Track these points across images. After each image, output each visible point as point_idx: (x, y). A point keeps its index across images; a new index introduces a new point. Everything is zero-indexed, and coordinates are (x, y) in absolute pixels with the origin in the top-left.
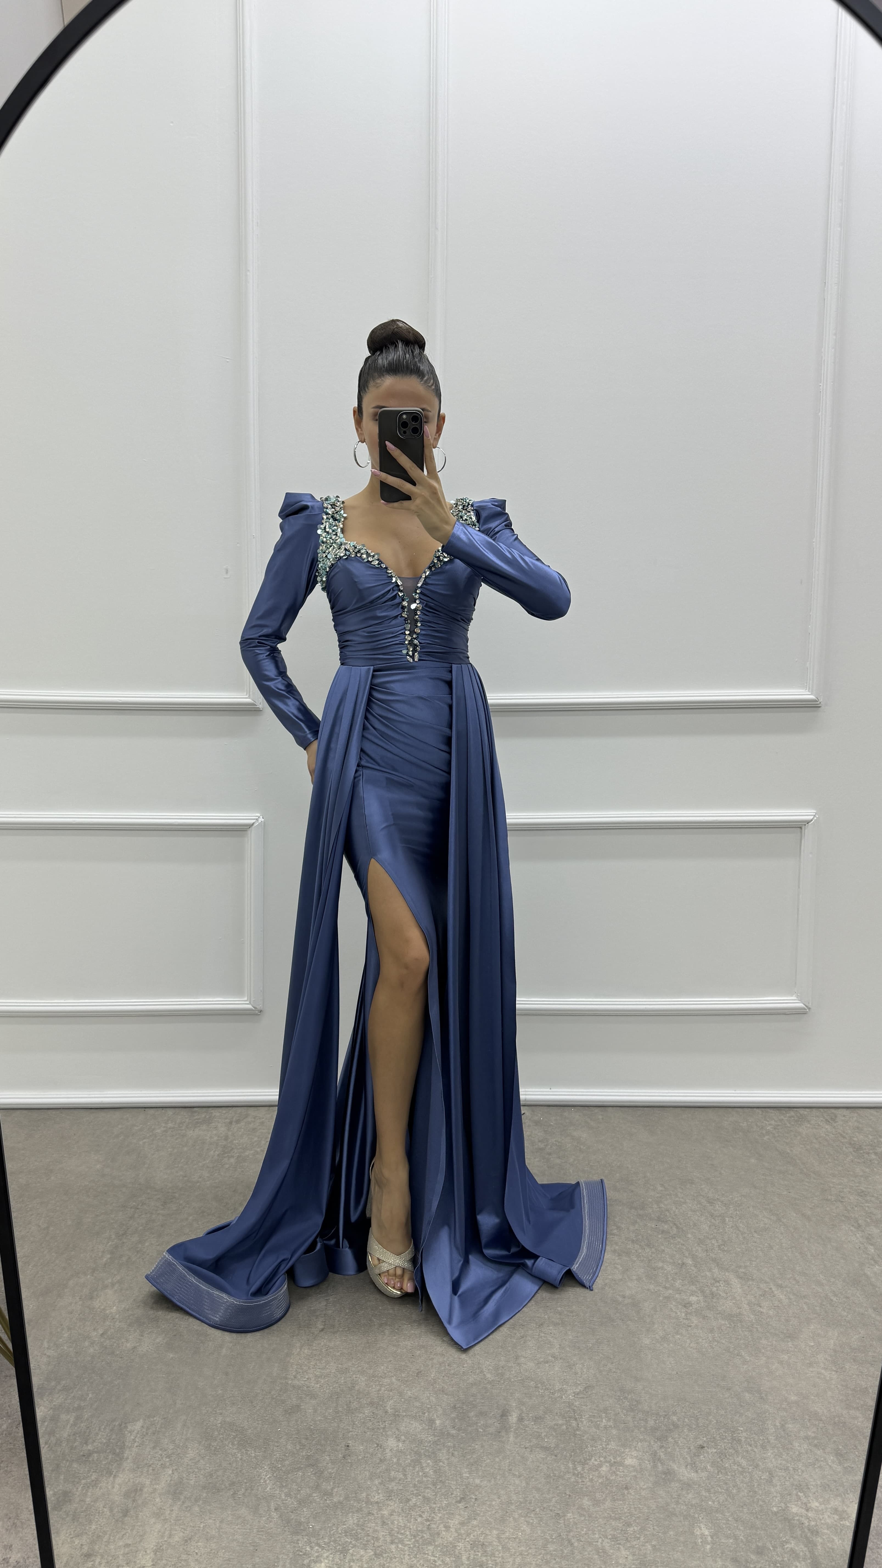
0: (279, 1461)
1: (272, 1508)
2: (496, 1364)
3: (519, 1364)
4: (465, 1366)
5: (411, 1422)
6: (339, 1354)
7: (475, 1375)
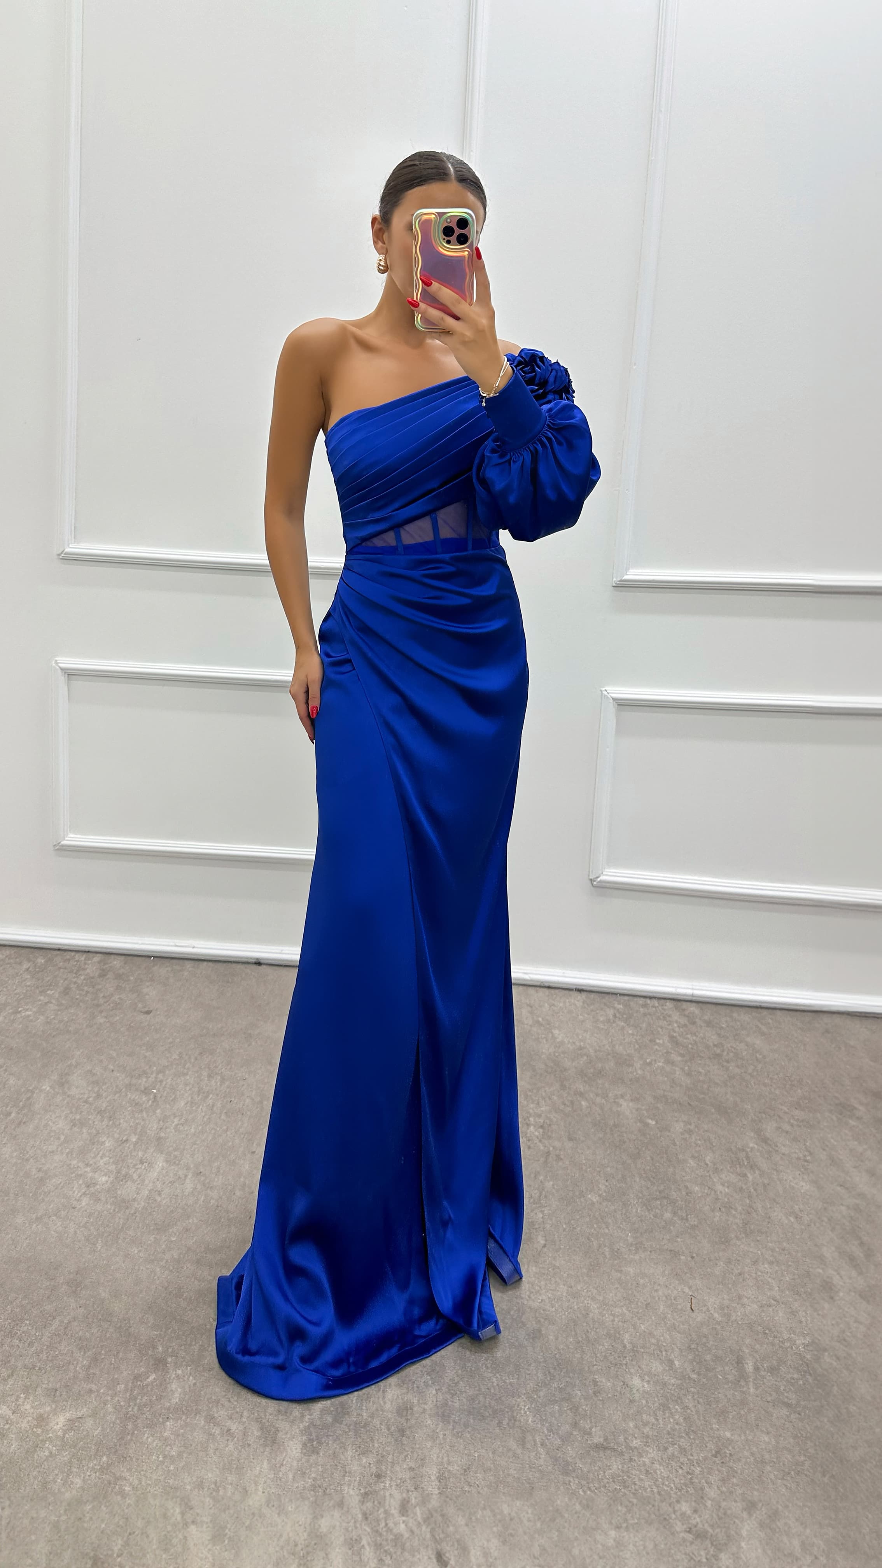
0: (534, 1391)
1: (538, 1439)
2: (720, 1303)
3: (743, 1305)
5: (652, 1361)
6: (565, 1275)
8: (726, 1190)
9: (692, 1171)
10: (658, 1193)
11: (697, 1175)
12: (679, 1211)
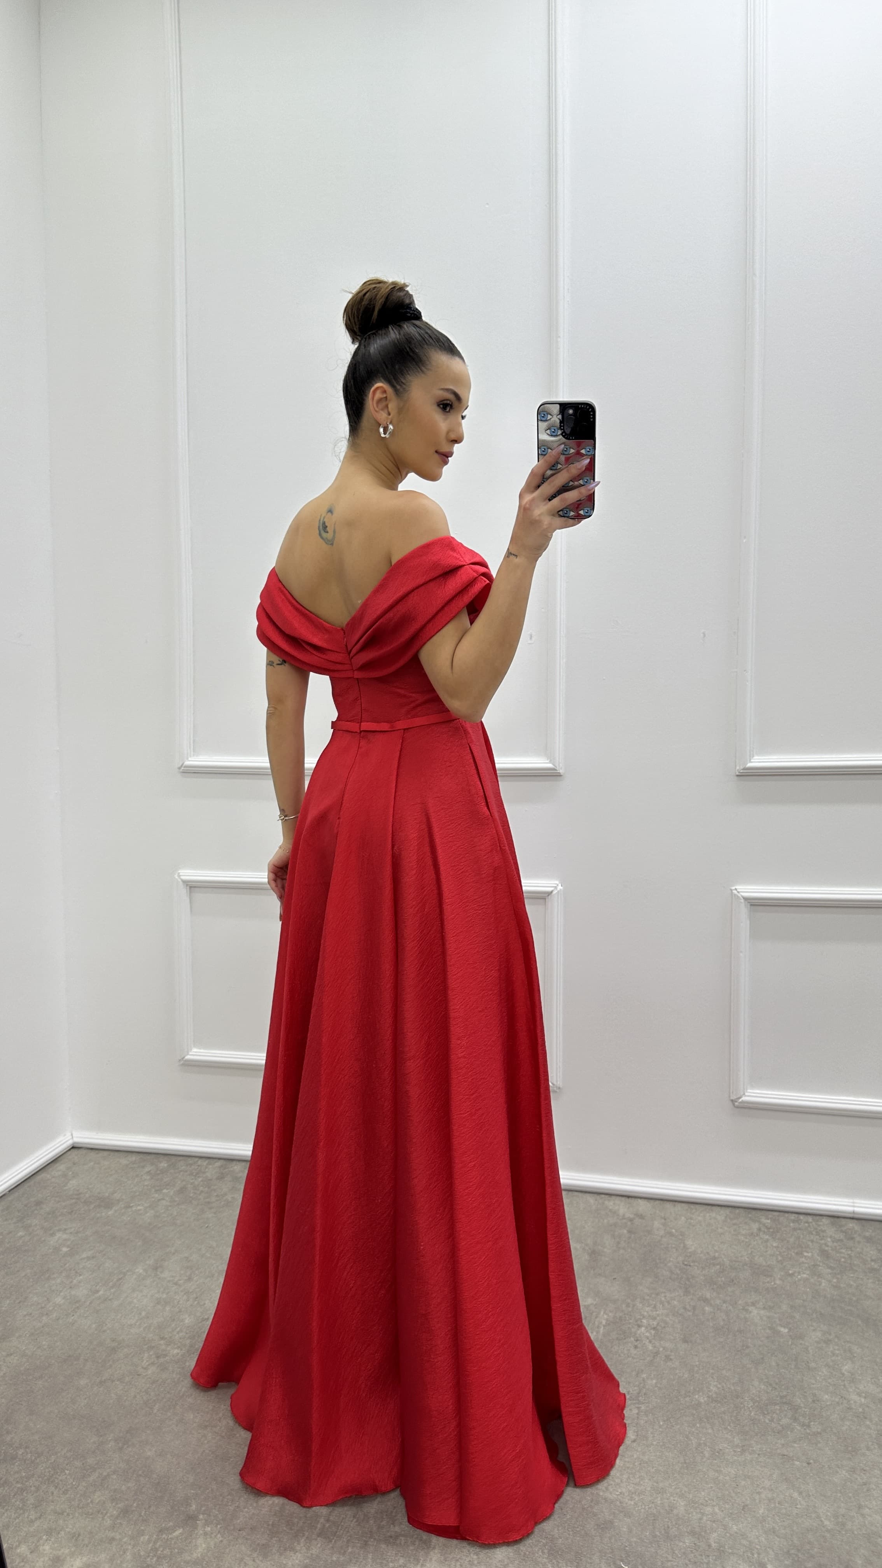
3: (863, 1515)
4: (798, 1506)
5: (739, 1562)
6: (654, 1470)
7: (811, 1519)
8: (863, 1400)
9: (824, 1379)
10: (778, 1399)
11: (829, 1383)
12: (801, 1418)
